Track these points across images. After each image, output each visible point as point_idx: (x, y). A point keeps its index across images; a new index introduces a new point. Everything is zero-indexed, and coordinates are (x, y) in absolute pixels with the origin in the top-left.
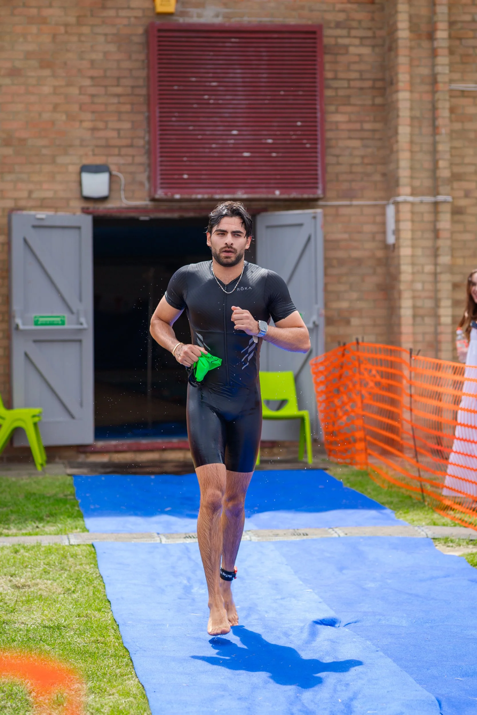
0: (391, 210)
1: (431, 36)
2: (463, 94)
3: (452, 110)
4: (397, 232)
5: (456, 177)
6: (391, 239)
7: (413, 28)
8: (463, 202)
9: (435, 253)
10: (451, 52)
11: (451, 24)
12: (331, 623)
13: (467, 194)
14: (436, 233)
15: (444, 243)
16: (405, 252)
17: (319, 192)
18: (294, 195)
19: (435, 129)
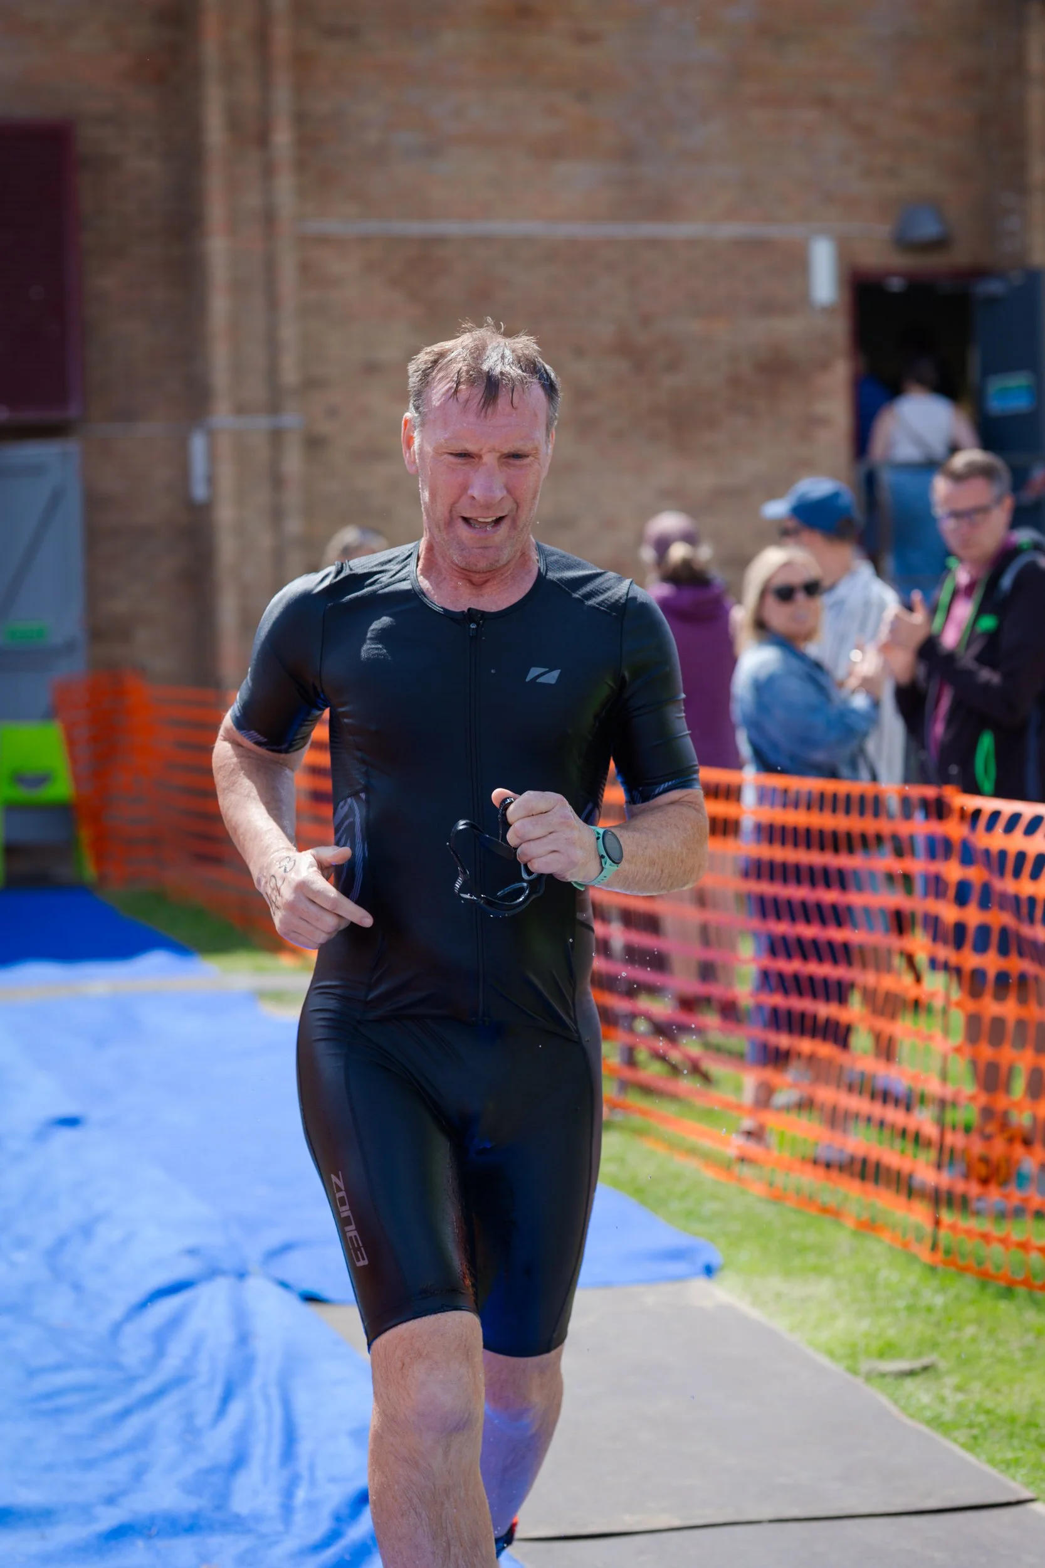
0: (198, 445)
1: (263, 139)
2: (323, 240)
3: (305, 268)
4: (211, 480)
5: (311, 384)
6: (200, 491)
7: (234, 125)
8: (325, 427)
9: (277, 515)
10: (301, 165)
11: (300, 118)
12: (71, 1122)
13: (332, 412)
14: (277, 482)
15: (293, 498)
16: (225, 514)
17: (73, 412)
18: (31, 416)
19: (273, 303)
